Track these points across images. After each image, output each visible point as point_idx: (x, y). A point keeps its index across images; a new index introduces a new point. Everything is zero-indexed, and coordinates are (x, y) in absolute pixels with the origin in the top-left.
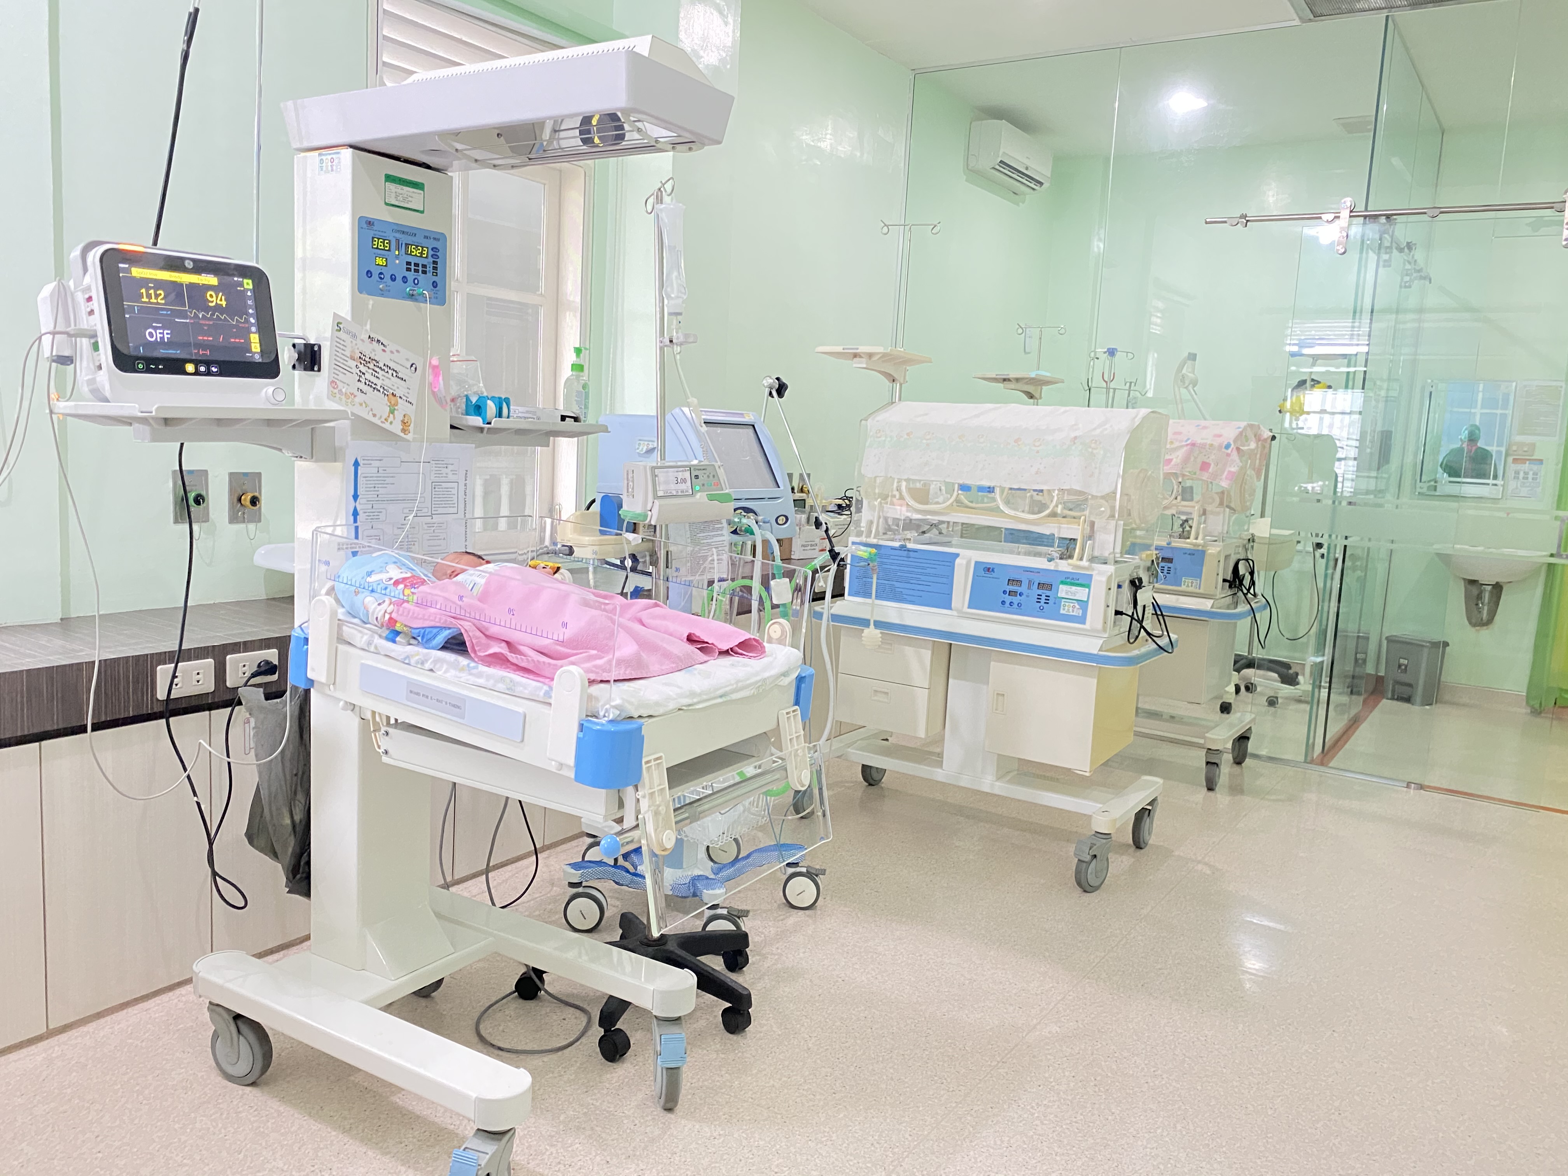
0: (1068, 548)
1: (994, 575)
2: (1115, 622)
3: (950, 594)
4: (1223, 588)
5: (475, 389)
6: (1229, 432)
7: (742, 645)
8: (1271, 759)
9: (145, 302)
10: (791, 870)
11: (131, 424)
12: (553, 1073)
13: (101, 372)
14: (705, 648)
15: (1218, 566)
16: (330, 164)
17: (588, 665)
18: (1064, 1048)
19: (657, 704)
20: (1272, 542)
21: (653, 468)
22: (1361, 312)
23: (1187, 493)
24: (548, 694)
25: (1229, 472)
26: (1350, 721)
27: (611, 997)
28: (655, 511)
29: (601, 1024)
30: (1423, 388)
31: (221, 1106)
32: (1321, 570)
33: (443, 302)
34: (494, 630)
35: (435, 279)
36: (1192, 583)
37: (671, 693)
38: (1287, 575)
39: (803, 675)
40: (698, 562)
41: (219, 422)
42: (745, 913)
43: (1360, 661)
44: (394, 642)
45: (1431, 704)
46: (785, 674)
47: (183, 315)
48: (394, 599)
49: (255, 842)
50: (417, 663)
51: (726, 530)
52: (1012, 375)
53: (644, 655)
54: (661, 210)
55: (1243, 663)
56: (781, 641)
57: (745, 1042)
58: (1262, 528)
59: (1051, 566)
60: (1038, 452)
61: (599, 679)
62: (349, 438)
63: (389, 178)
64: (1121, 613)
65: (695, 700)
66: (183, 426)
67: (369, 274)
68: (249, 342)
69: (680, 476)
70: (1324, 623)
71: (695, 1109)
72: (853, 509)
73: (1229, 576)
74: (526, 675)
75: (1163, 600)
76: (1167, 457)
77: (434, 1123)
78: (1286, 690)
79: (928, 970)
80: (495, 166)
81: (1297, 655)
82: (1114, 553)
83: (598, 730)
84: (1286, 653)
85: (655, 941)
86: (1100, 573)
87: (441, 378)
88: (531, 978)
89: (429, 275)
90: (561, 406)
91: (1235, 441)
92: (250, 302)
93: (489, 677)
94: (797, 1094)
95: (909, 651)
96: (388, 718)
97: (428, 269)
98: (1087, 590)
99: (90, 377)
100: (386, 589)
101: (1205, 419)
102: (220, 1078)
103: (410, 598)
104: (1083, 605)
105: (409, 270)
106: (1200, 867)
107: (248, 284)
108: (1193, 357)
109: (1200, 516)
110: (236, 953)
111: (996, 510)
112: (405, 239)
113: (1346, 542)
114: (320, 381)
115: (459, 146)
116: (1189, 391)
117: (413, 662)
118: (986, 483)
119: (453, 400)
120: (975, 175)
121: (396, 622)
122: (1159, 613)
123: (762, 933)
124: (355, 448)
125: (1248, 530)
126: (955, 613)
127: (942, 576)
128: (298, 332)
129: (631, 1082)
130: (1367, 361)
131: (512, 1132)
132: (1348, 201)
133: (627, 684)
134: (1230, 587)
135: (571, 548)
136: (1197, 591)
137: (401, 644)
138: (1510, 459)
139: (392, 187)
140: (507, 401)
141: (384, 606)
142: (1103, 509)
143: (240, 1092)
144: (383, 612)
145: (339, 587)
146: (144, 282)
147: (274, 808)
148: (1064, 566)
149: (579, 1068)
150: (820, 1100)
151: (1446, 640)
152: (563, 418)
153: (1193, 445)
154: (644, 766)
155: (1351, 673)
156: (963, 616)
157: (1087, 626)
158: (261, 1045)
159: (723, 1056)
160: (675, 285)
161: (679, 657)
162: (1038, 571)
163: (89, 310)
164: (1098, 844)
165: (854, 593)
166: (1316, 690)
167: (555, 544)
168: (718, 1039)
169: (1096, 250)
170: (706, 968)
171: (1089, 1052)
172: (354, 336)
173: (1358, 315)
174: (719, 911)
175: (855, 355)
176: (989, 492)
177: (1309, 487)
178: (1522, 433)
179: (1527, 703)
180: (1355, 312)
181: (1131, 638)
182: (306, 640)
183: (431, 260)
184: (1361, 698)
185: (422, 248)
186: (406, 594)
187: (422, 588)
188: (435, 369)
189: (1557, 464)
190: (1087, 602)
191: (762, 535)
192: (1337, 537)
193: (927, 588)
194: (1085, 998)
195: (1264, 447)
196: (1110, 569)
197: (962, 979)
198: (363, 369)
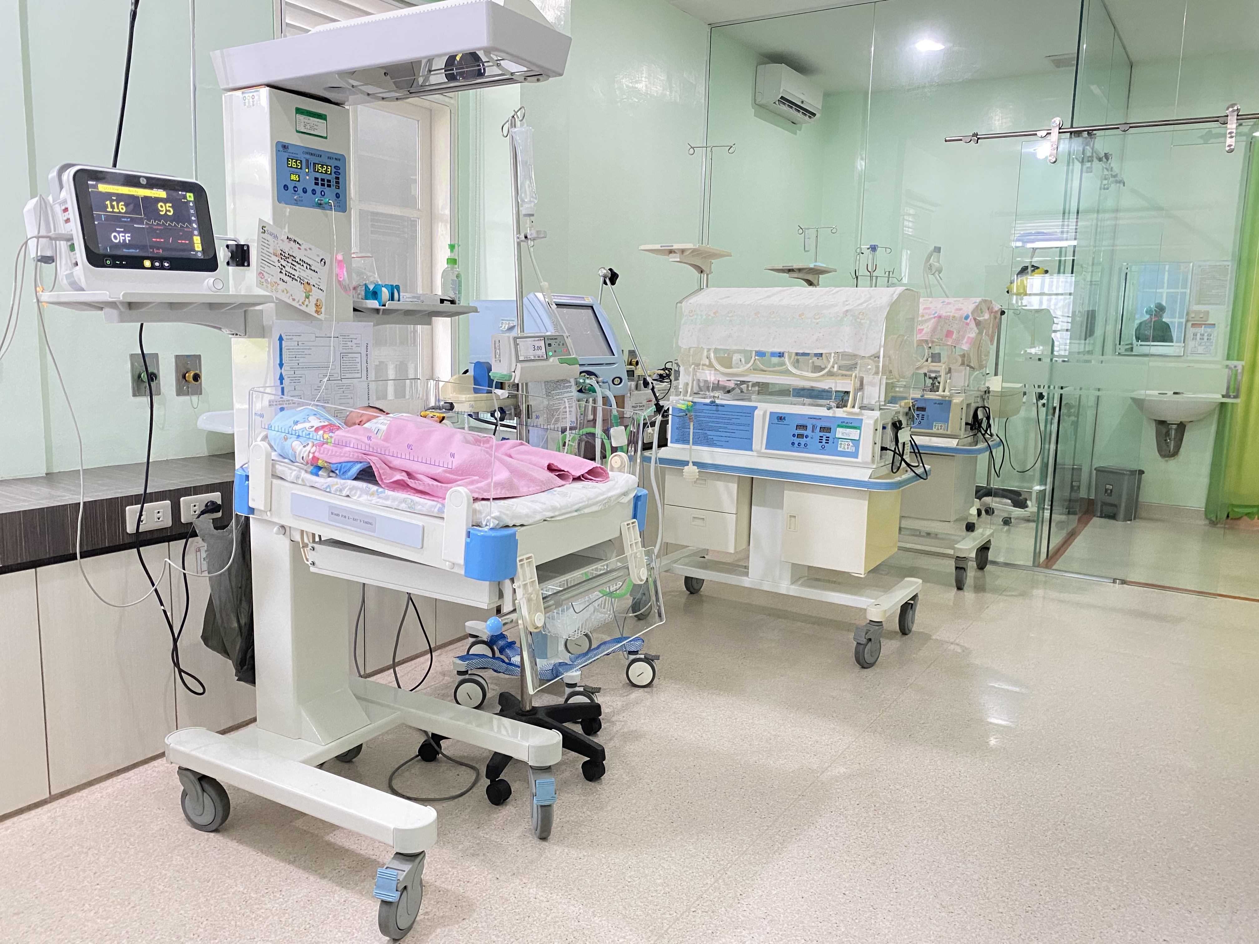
0: (842, 399)
1: (785, 422)
2: (881, 456)
3: (751, 439)
4: (965, 430)
5: (372, 279)
6: (968, 306)
7: (590, 472)
8: (1007, 565)
9: (110, 212)
10: (632, 657)
11: (102, 309)
12: (451, 814)
13: (77, 268)
14: (562, 475)
15: (962, 412)
16: (251, 100)
17: (472, 487)
18: (850, 784)
19: (527, 516)
20: (1003, 395)
21: (515, 339)
22: (1069, 213)
23: (936, 358)
24: (441, 510)
25: (969, 337)
26: (1068, 534)
27: (496, 753)
28: (518, 372)
29: (487, 777)
30: (1120, 269)
31: (192, 847)
32: (1042, 416)
33: (344, 209)
34: (396, 462)
35: (338, 191)
36: (941, 426)
37: (537, 508)
38: (1017, 421)
39: (639, 495)
40: (552, 413)
41: (172, 306)
42: (598, 690)
43: (1075, 488)
44: (317, 475)
45: (1131, 520)
46: (625, 494)
47: (141, 221)
48: (316, 442)
49: (210, 643)
50: (336, 490)
51: (574, 389)
52: (795, 266)
53: (515, 480)
54: (515, 132)
55: (982, 493)
56: (620, 469)
57: (601, 787)
58: (995, 384)
59: (830, 413)
60: (817, 323)
61: (481, 497)
62: (275, 318)
63: (299, 111)
64: (886, 449)
65: (557, 513)
66: (143, 310)
67: (286, 187)
68: (192, 243)
69: (537, 344)
70: (1045, 460)
71: (564, 837)
72: (672, 377)
73: (970, 421)
74: (423, 496)
75: (920, 440)
76: (919, 327)
77: (360, 855)
78: (1018, 512)
79: (742, 729)
80: (383, 98)
81: (1025, 485)
82: (879, 401)
83: (482, 536)
84: (1017, 484)
85: (528, 711)
86: (869, 418)
87: (345, 270)
88: (431, 744)
89: (333, 188)
90: (439, 292)
91: (972, 313)
92: (192, 211)
93: (394, 499)
94: (643, 824)
95: (720, 485)
96: (314, 535)
97: (332, 184)
98: (859, 431)
99: (68, 272)
100: (309, 434)
101: (948, 297)
102: (189, 827)
103: (329, 441)
104: (856, 442)
105: (317, 184)
106: (952, 647)
107: (190, 196)
108: (938, 250)
109: (947, 374)
110: (198, 729)
111: (787, 372)
112: (313, 160)
113: (1062, 391)
114: (250, 274)
115: (355, 83)
116: (936, 278)
117: (333, 490)
118: (777, 350)
119: (354, 288)
120: (761, 108)
121: (318, 459)
122: (916, 451)
123: (611, 706)
124: (278, 326)
125: (984, 384)
126: (755, 454)
127: (744, 425)
128: (230, 235)
129: (513, 819)
130: (1074, 252)
131: (422, 855)
132: (1057, 120)
133: (502, 502)
134: (971, 429)
135: (451, 404)
136: (945, 432)
137: (322, 476)
138: (1189, 324)
139: (301, 117)
140: (398, 287)
141: (308, 448)
142: (869, 367)
143: (206, 837)
144: (307, 452)
145: (271, 434)
146: (109, 196)
147: (224, 615)
148: (840, 413)
149: (472, 810)
150: (661, 828)
151: (1142, 469)
152: (442, 301)
153: (940, 317)
154: (519, 564)
155: (1068, 498)
156: (761, 455)
157: (859, 460)
158: (221, 800)
159: (584, 798)
160: (528, 193)
161: (542, 481)
162: (819, 418)
163: (65, 218)
164: (872, 630)
165: (677, 441)
166: (1041, 512)
167: (439, 401)
168: (580, 786)
169: (859, 167)
170: (569, 731)
171: (870, 786)
172: (276, 237)
173: (1066, 215)
174: (577, 689)
175: (671, 252)
176: (780, 356)
177: (1033, 351)
178: (1199, 303)
179: (1206, 517)
180: (1064, 213)
181: (894, 469)
182: (247, 477)
183: (334, 176)
184: (1077, 517)
185: (327, 166)
186: (325, 438)
187: (337, 433)
188: (340, 262)
189: (1226, 327)
190: (859, 440)
191: (602, 393)
192: (1054, 388)
193: (733, 435)
194: (865, 747)
195: (995, 318)
196: (877, 414)
197: (769, 735)
198: (284, 263)
